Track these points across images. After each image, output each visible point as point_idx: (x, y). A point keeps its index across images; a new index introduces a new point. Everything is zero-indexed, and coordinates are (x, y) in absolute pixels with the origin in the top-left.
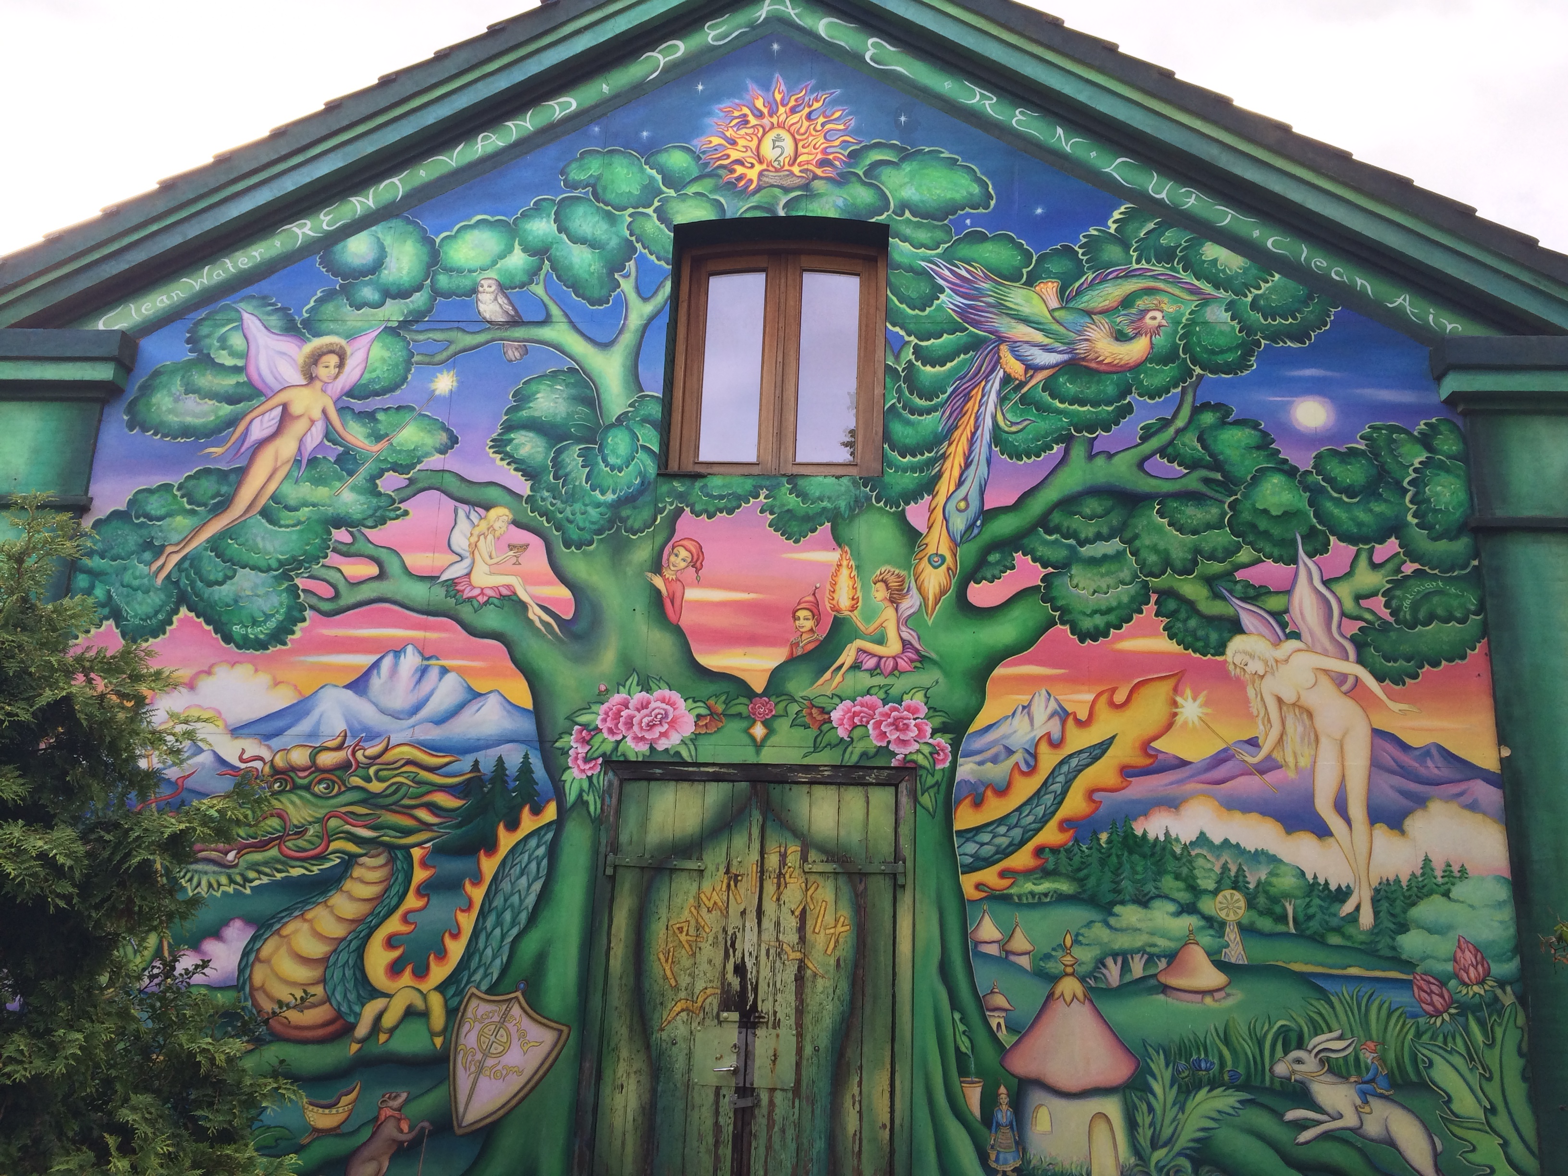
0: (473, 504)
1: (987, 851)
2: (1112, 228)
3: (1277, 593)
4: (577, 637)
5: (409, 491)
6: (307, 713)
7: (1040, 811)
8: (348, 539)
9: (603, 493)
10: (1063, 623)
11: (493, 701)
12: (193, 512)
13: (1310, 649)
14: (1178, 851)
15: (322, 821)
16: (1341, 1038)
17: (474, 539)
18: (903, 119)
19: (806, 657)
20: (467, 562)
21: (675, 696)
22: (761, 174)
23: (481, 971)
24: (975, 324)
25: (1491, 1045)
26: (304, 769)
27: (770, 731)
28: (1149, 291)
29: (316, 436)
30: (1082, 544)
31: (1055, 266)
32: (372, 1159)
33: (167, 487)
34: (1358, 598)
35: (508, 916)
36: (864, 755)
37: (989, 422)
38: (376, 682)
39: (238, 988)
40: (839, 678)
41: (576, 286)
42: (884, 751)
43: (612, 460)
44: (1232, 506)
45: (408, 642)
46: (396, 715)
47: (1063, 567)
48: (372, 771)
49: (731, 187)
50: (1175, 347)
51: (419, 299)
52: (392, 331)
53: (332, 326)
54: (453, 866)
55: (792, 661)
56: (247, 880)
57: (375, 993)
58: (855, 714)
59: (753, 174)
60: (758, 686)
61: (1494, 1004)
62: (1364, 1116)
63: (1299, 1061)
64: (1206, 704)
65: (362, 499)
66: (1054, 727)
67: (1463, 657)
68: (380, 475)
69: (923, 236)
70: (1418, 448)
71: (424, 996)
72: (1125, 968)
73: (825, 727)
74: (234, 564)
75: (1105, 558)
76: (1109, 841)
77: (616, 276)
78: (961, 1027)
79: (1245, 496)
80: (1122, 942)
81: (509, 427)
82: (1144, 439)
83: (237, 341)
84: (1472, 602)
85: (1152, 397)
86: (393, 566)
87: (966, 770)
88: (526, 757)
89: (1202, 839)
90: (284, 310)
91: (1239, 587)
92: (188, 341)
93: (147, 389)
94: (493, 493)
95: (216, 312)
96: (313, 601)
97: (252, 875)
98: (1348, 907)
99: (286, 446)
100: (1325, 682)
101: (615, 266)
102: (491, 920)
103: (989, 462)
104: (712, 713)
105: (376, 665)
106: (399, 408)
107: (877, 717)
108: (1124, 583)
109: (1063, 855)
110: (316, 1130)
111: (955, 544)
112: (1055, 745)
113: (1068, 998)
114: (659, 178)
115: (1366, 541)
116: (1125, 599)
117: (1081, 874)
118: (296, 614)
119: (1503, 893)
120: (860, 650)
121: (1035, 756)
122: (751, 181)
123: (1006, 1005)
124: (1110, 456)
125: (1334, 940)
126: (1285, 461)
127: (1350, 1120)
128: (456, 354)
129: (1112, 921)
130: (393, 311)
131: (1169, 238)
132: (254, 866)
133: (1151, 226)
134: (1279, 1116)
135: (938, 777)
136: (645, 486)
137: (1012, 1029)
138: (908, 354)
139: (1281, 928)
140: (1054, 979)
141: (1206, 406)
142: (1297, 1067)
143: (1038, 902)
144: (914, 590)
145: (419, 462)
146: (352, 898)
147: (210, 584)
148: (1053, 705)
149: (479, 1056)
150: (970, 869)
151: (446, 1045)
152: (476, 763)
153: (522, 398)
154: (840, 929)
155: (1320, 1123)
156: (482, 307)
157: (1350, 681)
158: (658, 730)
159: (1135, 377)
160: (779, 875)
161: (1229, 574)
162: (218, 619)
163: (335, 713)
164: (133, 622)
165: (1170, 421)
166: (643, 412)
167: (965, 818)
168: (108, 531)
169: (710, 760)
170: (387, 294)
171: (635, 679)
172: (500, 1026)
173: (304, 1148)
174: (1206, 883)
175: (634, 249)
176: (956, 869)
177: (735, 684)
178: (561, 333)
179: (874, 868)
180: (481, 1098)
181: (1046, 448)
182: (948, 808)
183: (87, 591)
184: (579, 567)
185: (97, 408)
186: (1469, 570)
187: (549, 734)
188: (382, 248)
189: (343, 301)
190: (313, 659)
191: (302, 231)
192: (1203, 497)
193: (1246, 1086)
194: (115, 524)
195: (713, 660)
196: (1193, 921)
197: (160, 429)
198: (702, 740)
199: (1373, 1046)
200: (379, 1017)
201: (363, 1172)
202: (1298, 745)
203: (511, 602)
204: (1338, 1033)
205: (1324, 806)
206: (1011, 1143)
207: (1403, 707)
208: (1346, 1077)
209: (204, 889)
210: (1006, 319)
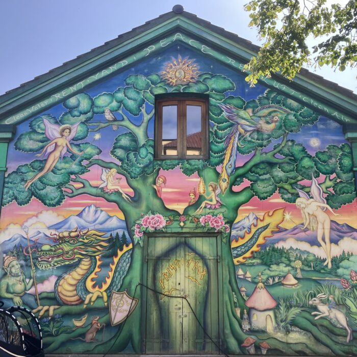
0: (107, 168)
1: (240, 253)
2: (265, 95)
3: (308, 187)
4: (135, 201)
5: (90, 165)
6: (67, 223)
7: (252, 242)
8: (75, 178)
9: (140, 165)
10: (256, 195)
11: (115, 218)
12: (34, 171)
13: (316, 201)
14: (285, 251)
15: (73, 250)
16: (324, 294)
17: (107, 177)
18: (212, 67)
19: (192, 205)
20: (106, 183)
21: (161, 216)
22: (176, 81)
23: (116, 286)
24: (232, 120)
26: (67, 237)
27: (185, 224)
28: (275, 111)
29: (65, 151)
30: (260, 175)
31: (251, 105)
32: (92, 333)
33: (27, 165)
34: (327, 188)
35: (121, 273)
36: (208, 229)
37: (236, 145)
38: (84, 214)
40: (201, 210)
41: (130, 111)
42: (214, 228)
43: (142, 156)
44: (296, 166)
45: (92, 204)
46: (90, 223)
47: (255, 181)
48: (85, 237)
49: (168, 85)
50: (281, 126)
51: (89, 114)
52: (83, 123)
53: (67, 122)
54: (107, 260)
55: (189, 206)
56: (54, 265)
57: (89, 293)
58: (205, 219)
59: (174, 81)
60: (181, 213)
62: (330, 313)
63: (315, 300)
64: (291, 215)
65: (78, 167)
66: (255, 222)
67: (351, 202)
68: (82, 161)
69: (218, 97)
70: (340, 151)
71: (102, 293)
72: (274, 280)
73: (199, 223)
74: (45, 185)
75: (266, 179)
76: (269, 249)
77: (141, 108)
78: (235, 296)
79: (299, 163)
80: (273, 274)
81: (115, 148)
82: (274, 149)
83: (42, 126)
84: (353, 188)
85: (276, 138)
86: (87, 184)
87: (234, 233)
88: (124, 232)
89: (291, 248)
90: (54, 118)
91: (298, 186)
92: (30, 126)
93: (19, 139)
94: (112, 165)
95: (36, 118)
96: (67, 194)
97: (56, 264)
98: (325, 264)
99: (57, 154)
100: (319, 209)
101: (140, 105)
103: (236, 155)
104: (170, 220)
105: (84, 210)
106: (86, 143)
107: (211, 220)
108: (270, 185)
109: (258, 253)
110: (77, 326)
111: (229, 176)
112: (255, 226)
113: (260, 288)
114: (150, 82)
115: (328, 174)
116: (271, 189)
117: (263, 258)
118: (62, 197)
120: (206, 203)
121: (250, 229)
122: (173, 83)
123: (245, 290)
124: (266, 153)
125: (322, 271)
126: (309, 154)
127: (327, 314)
128: (100, 129)
129: (270, 269)
130: (83, 118)
131: (279, 98)
132: (56, 262)
133: (275, 95)
134: (310, 313)
135: (227, 234)
136: (150, 162)
137: (247, 296)
138: (215, 128)
139: (309, 269)
140: (257, 283)
141: (289, 140)
142: (315, 302)
143: (252, 265)
144: (219, 188)
145: (92, 157)
146: (82, 269)
147: (39, 190)
148: (254, 216)
149: (116, 307)
150: (236, 257)
151: (108, 305)
152: (111, 234)
153: (117, 140)
154: (204, 273)
155: (320, 315)
156: (106, 117)
157: (325, 208)
158: (157, 224)
159: (272, 133)
160: (189, 260)
161: (296, 183)
162: (42, 199)
163: (74, 222)
164: (20, 200)
165: (281, 144)
166: (149, 143)
167: (234, 245)
168: (12, 177)
169: (170, 232)
170: (81, 113)
171: (150, 212)
172: (121, 299)
173: (74, 331)
174: (293, 259)
175: (145, 101)
176: (232, 257)
177: (176, 213)
178: (126, 123)
179: (212, 258)
180: (118, 316)
181: (250, 151)
182: (230, 243)
183: (7, 193)
184: (135, 183)
185: (7, 144)
186: (353, 181)
187: (129, 226)
188: (79, 101)
189: (69, 115)
190: (68, 209)
191: (58, 96)
192: (289, 163)
193: (302, 307)
194: (14, 175)
195: (170, 206)
196: (289, 268)
197: (24, 150)
198: (168, 226)
199: (332, 296)
200: (91, 299)
201: (89, 336)
202: (313, 225)
203: (118, 193)
204: (323, 294)
205: (320, 239)
206: (247, 323)
207: (337, 214)
208: (326, 304)
209: (44, 268)
210: (240, 119)
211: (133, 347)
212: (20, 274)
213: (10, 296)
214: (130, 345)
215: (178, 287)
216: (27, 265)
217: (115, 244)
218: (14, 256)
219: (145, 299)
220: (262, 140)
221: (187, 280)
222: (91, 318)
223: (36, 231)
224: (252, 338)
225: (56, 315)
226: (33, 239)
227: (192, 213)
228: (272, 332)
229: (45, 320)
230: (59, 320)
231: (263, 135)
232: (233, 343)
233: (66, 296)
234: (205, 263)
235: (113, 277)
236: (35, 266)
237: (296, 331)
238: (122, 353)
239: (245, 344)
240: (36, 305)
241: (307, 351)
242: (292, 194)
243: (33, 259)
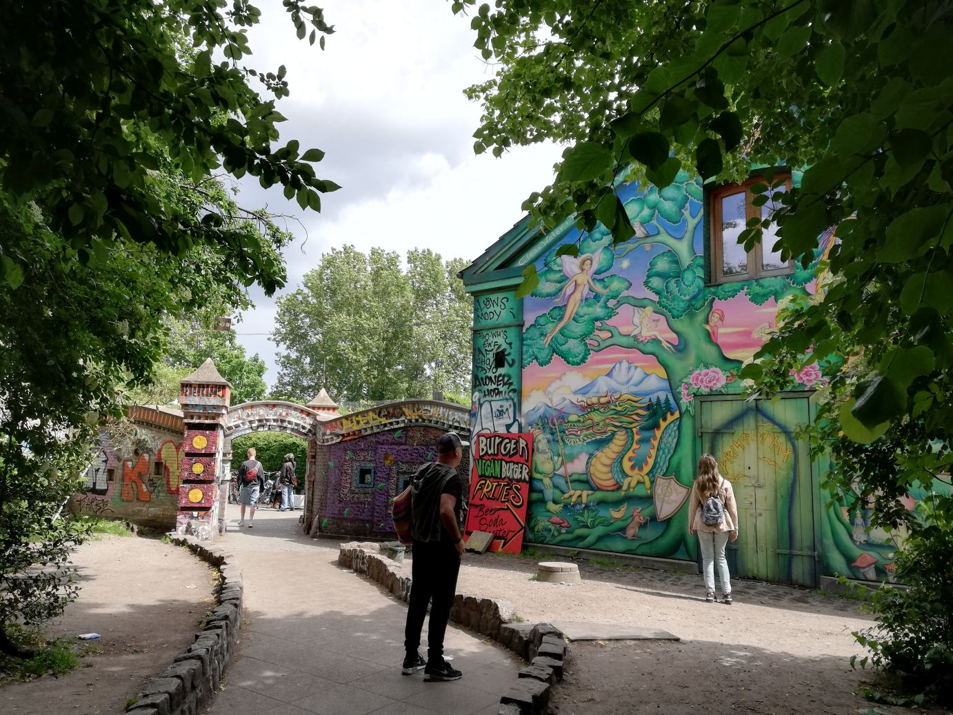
4: (680, 351)
5: (618, 305)
6: (594, 385)
8: (601, 325)
9: (685, 296)
11: (653, 376)
15: (604, 420)
17: (641, 319)
20: (639, 328)
21: (718, 370)
23: (660, 469)
26: (596, 404)
29: (586, 290)
32: (633, 527)
33: (544, 314)
35: (666, 450)
38: (615, 373)
39: (586, 474)
41: (668, 218)
42: (802, 385)
43: (686, 283)
45: (623, 359)
46: (622, 384)
48: (617, 403)
52: (606, 248)
53: (587, 250)
54: (646, 434)
56: (584, 440)
57: (627, 476)
65: (603, 310)
68: (608, 301)
71: (643, 477)
74: (567, 337)
77: (682, 210)
81: (649, 277)
86: (616, 333)
88: (667, 395)
92: (545, 264)
94: (646, 302)
95: (551, 252)
96: (592, 347)
97: (586, 438)
99: (578, 296)
101: (682, 207)
102: (661, 452)
104: (732, 375)
105: (614, 367)
106: (612, 276)
110: (615, 518)
118: (587, 352)
128: (628, 253)
130: (606, 240)
132: (586, 436)
136: (700, 291)
145: (620, 294)
146: (616, 445)
147: (561, 345)
149: (662, 496)
151: (651, 493)
152: (650, 399)
153: (652, 265)
154: (788, 453)
158: (712, 383)
160: (764, 434)
162: (564, 357)
163: (603, 384)
164: (541, 360)
166: (697, 262)
168: (530, 331)
169: (733, 392)
170: (603, 234)
171: (702, 364)
172: (668, 486)
173: (612, 524)
175: (687, 198)
177: (739, 364)
178: (664, 237)
180: (664, 510)
183: (527, 351)
184: (678, 325)
187: (674, 387)
189: (590, 240)
190: (594, 367)
194: (532, 328)
195: (731, 355)
197: (540, 296)
198: (729, 385)
200: (629, 484)
201: (630, 532)
203: (656, 341)
206: (863, 532)
209: (572, 443)
211: (687, 551)
212: (547, 450)
213: (539, 476)
214: (682, 548)
215: (747, 472)
216: (554, 440)
217: (656, 412)
218: (539, 428)
221: (761, 463)
222: (632, 509)
223: (560, 397)
224: (872, 556)
225: (590, 502)
226: (558, 408)
229: (578, 507)
230: (593, 508)
232: (837, 561)
233: (600, 479)
234: (790, 438)
235: (656, 457)
236: (563, 441)
238: (674, 556)
239: (857, 564)
240: (567, 488)
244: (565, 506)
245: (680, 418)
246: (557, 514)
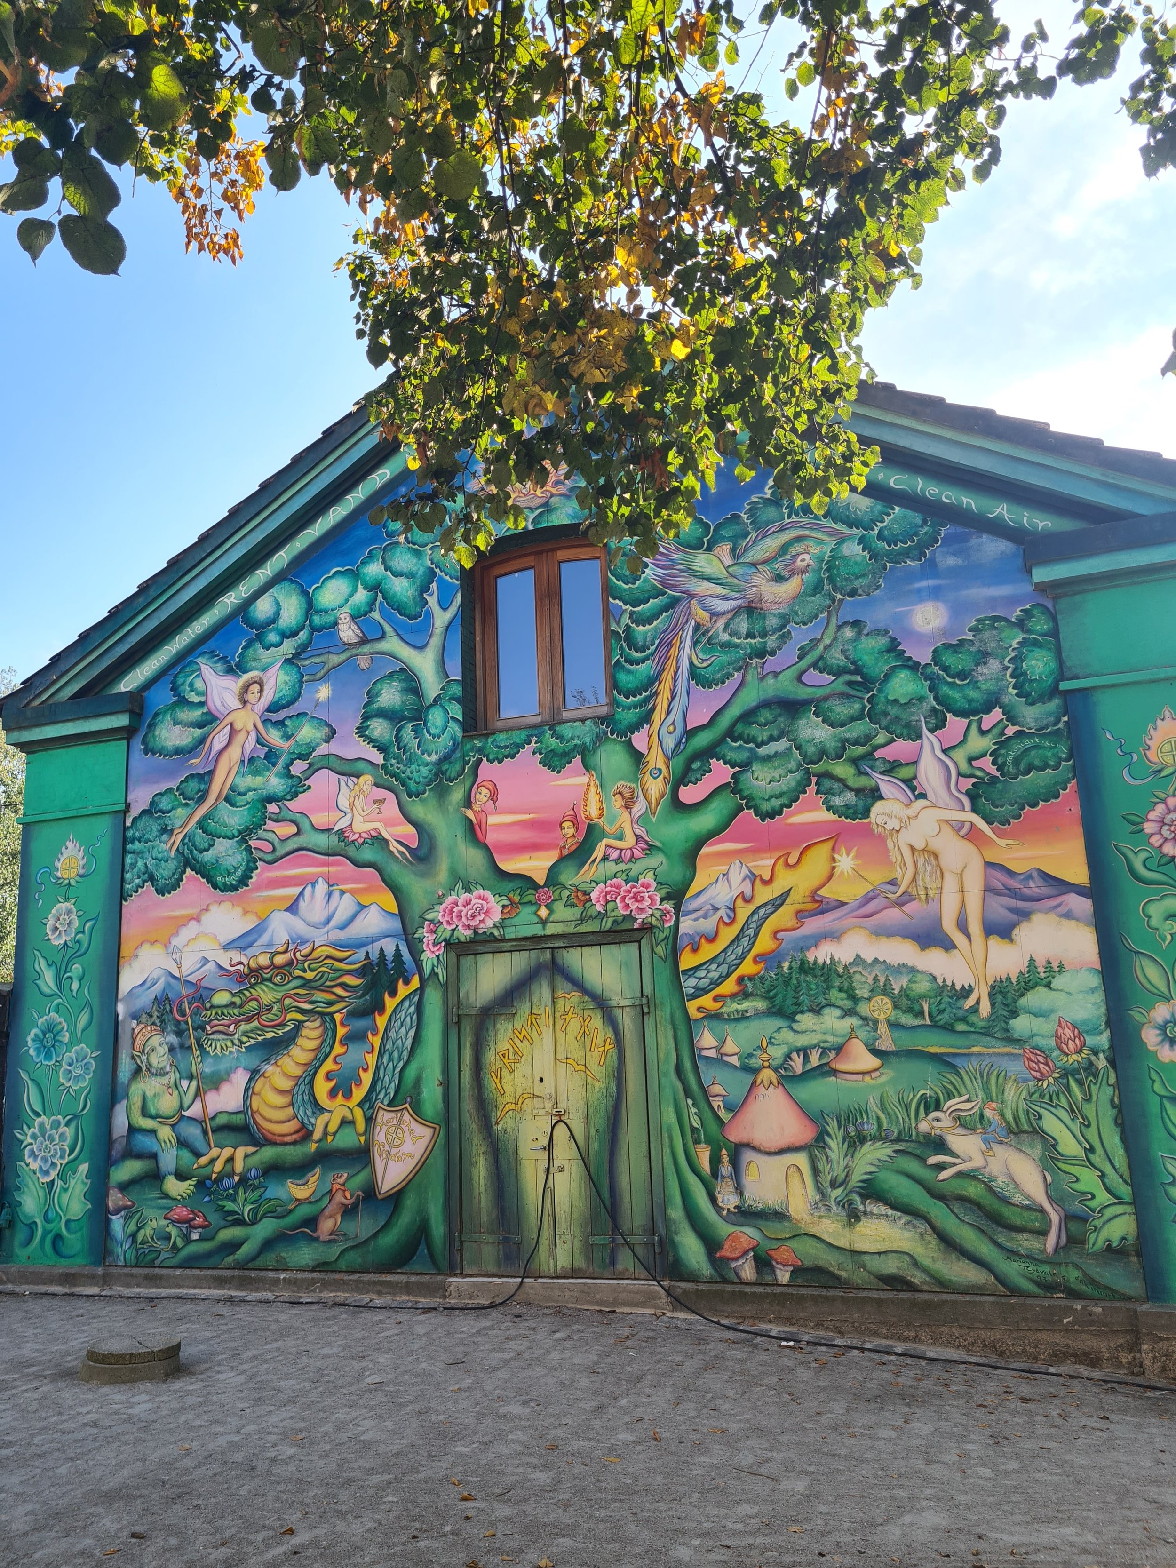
1: (704, 983)
2: (768, 493)
3: (907, 764)
4: (421, 859)
5: (310, 771)
6: (265, 930)
7: (740, 950)
8: (277, 810)
9: (429, 755)
10: (749, 808)
11: (374, 909)
12: (187, 805)
13: (934, 806)
14: (840, 970)
15: (281, 1001)
16: (969, 1101)
17: (352, 800)
19: (571, 855)
20: (349, 816)
21: (487, 894)
23: (383, 1092)
24: (672, 587)
25: (1089, 1100)
26: (267, 968)
27: (551, 912)
28: (799, 539)
29: (251, 742)
30: (759, 746)
31: (726, 533)
32: (331, 1217)
33: (169, 790)
34: (970, 760)
35: (396, 1054)
36: (615, 922)
37: (686, 662)
38: (302, 905)
39: (244, 1113)
40: (594, 868)
41: (400, 608)
42: (630, 918)
43: (433, 731)
44: (870, 700)
45: (319, 875)
46: (316, 926)
47: (746, 765)
48: (306, 965)
50: (820, 582)
51: (303, 635)
52: (289, 661)
53: (253, 664)
54: (361, 1024)
55: (562, 859)
56: (242, 1043)
57: (322, 1110)
58: (607, 893)
60: (541, 880)
61: (1090, 1068)
62: (989, 1159)
63: (937, 1120)
64: (857, 857)
65: (282, 781)
66: (747, 888)
67: (1057, 797)
68: (291, 764)
70: (1016, 630)
71: (351, 1111)
72: (806, 1059)
73: (588, 905)
74: (213, 836)
75: (776, 754)
76: (790, 968)
77: (425, 596)
78: (694, 1110)
79: (879, 691)
80: (802, 1041)
82: (801, 657)
83: (199, 684)
84: (1063, 750)
85: (805, 624)
86: (305, 825)
88: (397, 946)
90: (224, 659)
91: (878, 763)
92: (172, 690)
93: (152, 726)
94: (361, 765)
95: (186, 667)
96: (261, 855)
97: (245, 1039)
98: (970, 1002)
99: (234, 753)
100: (946, 829)
101: (424, 589)
102: (386, 1057)
103: (688, 694)
104: (512, 903)
105: (302, 893)
106: (299, 715)
107: (622, 894)
108: (791, 772)
109: (757, 981)
110: (298, 1200)
111: (668, 759)
112: (747, 901)
113: (766, 1083)
115: (975, 712)
116: (793, 784)
117: (772, 994)
118: (252, 865)
119: (1095, 981)
120: (607, 846)
121: (734, 910)
123: (723, 1092)
124: (776, 674)
125: (961, 1027)
126: (909, 659)
127: (977, 1162)
128: (330, 670)
129: (795, 1026)
130: (288, 647)
132: (245, 1034)
134: (922, 1160)
135: (667, 932)
136: (455, 746)
137: (729, 1108)
138: (626, 619)
139: (917, 1022)
140: (756, 1071)
141: (846, 623)
142: (936, 1124)
143: (742, 1017)
145: (314, 750)
146: (303, 1049)
147: (201, 852)
148: (745, 871)
150: (693, 997)
151: (367, 1141)
152: (367, 953)
153: (372, 696)
154: (608, 1047)
155: (955, 1165)
156: (342, 634)
157: (966, 827)
158: (478, 918)
159: (792, 610)
160: (566, 1013)
161: (869, 755)
162: (207, 873)
163: (280, 928)
164: (162, 882)
165: (819, 641)
166: (450, 692)
167: (687, 961)
168: (140, 824)
169: (513, 936)
170: (285, 635)
171: (460, 885)
173: (291, 1211)
174: (862, 992)
175: (435, 574)
176: (683, 998)
177: (525, 881)
178: (393, 644)
179: (627, 1003)
181: (729, 675)
182: (675, 955)
183: (133, 865)
184: (418, 810)
185: (125, 742)
186: (1061, 725)
187: (410, 929)
188: (278, 604)
189: (258, 645)
190: (265, 894)
191: (230, 600)
192: (848, 696)
193: (898, 1140)
194: (144, 819)
195: (510, 865)
196: (854, 1021)
197: (162, 752)
198: (507, 922)
199: (994, 1105)
200: (326, 1127)
201: (326, 1226)
202: (928, 880)
203: (379, 841)
204: (966, 1097)
205: (949, 926)
206: (732, 1189)
207: (1010, 842)
208: (974, 1130)
209: (218, 1051)
210: (694, 580)
211: (431, 1255)
212: (168, 1069)
213: (147, 1124)
214: (423, 1249)
215: (538, 1089)
217: (378, 978)
218: (153, 1024)
219: (455, 1125)
220: (764, 634)
221: (561, 1068)
222: (330, 1176)
224: (749, 1234)
225: (250, 1170)
226: (193, 979)
227: (571, 878)
228: (806, 1217)
229: (226, 1182)
230: (256, 1182)
231: (764, 618)
232: (691, 1248)
233: (271, 1121)
234: (611, 1021)
235: (377, 1068)
236: (200, 1046)
237: (878, 1216)
238: (404, 1270)
239: (726, 1252)
240: (205, 1144)
241: (917, 1278)
242: (858, 791)
243: (195, 1029)
244: (200, 1184)
245: (421, 990)
246: (183, 1201)
